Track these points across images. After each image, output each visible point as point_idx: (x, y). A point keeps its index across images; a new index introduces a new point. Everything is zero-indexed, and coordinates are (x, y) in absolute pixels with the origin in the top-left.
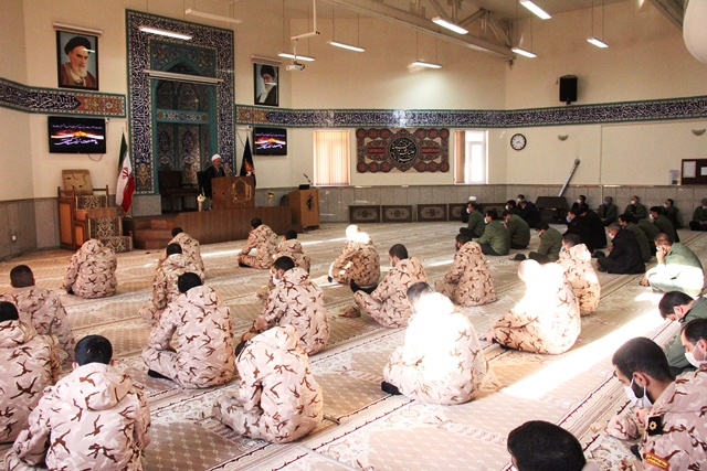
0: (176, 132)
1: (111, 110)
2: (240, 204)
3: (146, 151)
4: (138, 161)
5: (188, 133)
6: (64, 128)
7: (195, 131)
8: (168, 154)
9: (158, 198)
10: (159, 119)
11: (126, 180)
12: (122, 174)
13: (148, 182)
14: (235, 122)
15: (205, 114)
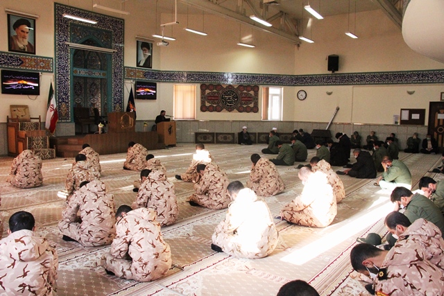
0: (86, 83)
1: (44, 68)
2: (125, 130)
3: (66, 94)
4: (60, 100)
5: (94, 84)
6: (11, 78)
7: (98, 83)
8: (80, 97)
9: (73, 125)
10: (74, 74)
11: (53, 112)
12: (50, 109)
13: (67, 114)
14: (124, 78)
15: (104, 72)
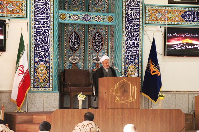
0: (87, 32)
1: (12, 12)
2: (123, 104)
3: (46, 50)
4: (37, 59)
5: (98, 34)
7: (103, 32)
8: (77, 53)
9: (56, 96)
10: (62, 21)
13: (47, 80)
14: (144, 22)
15: (110, 14)
